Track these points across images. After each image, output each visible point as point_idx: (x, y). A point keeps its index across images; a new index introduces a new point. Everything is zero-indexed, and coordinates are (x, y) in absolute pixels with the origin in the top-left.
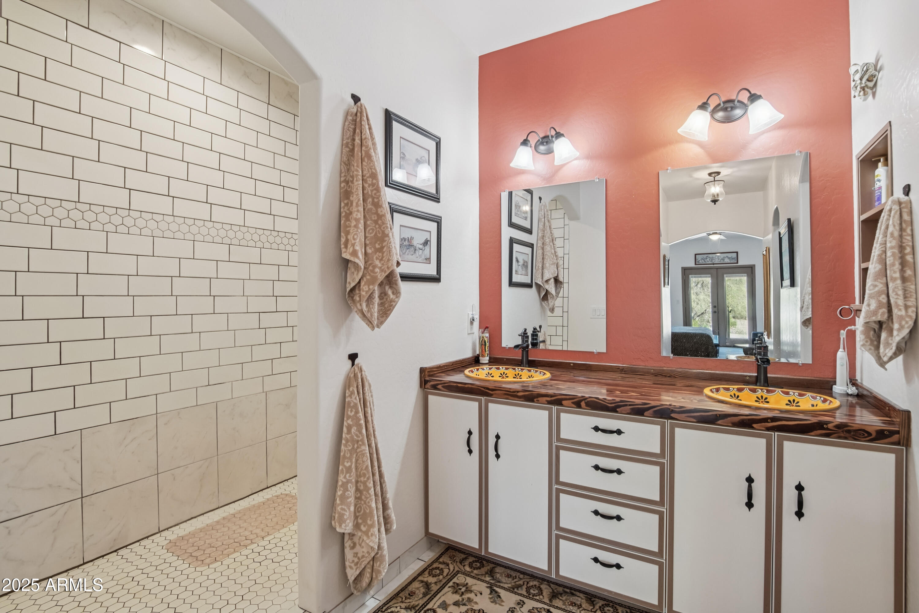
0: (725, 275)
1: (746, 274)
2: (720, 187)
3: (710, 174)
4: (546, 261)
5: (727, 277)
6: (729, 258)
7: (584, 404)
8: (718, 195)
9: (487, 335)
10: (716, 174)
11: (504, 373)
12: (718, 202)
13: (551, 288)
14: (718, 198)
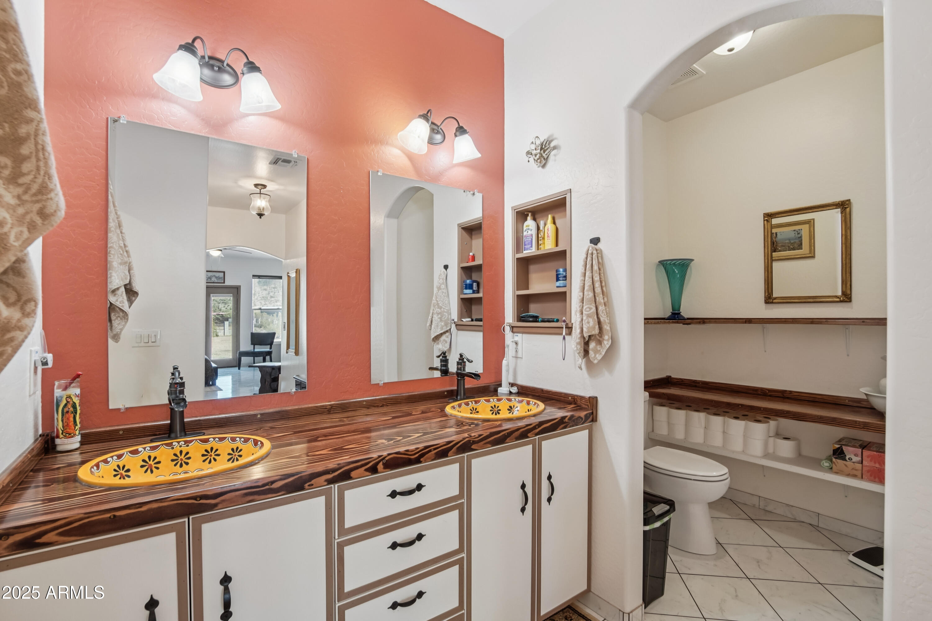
0: (211, 295)
1: (232, 295)
2: (266, 201)
3: (256, 185)
4: (112, 257)
5: (213, 296)
6: (216, 277)
7: (382, 467)
8: (263, 209)
9: (78, 391)
10: (263, 187)
11: (150, 457)
12: (264, 216)
13: (122, 302)
14: (264, 212)
